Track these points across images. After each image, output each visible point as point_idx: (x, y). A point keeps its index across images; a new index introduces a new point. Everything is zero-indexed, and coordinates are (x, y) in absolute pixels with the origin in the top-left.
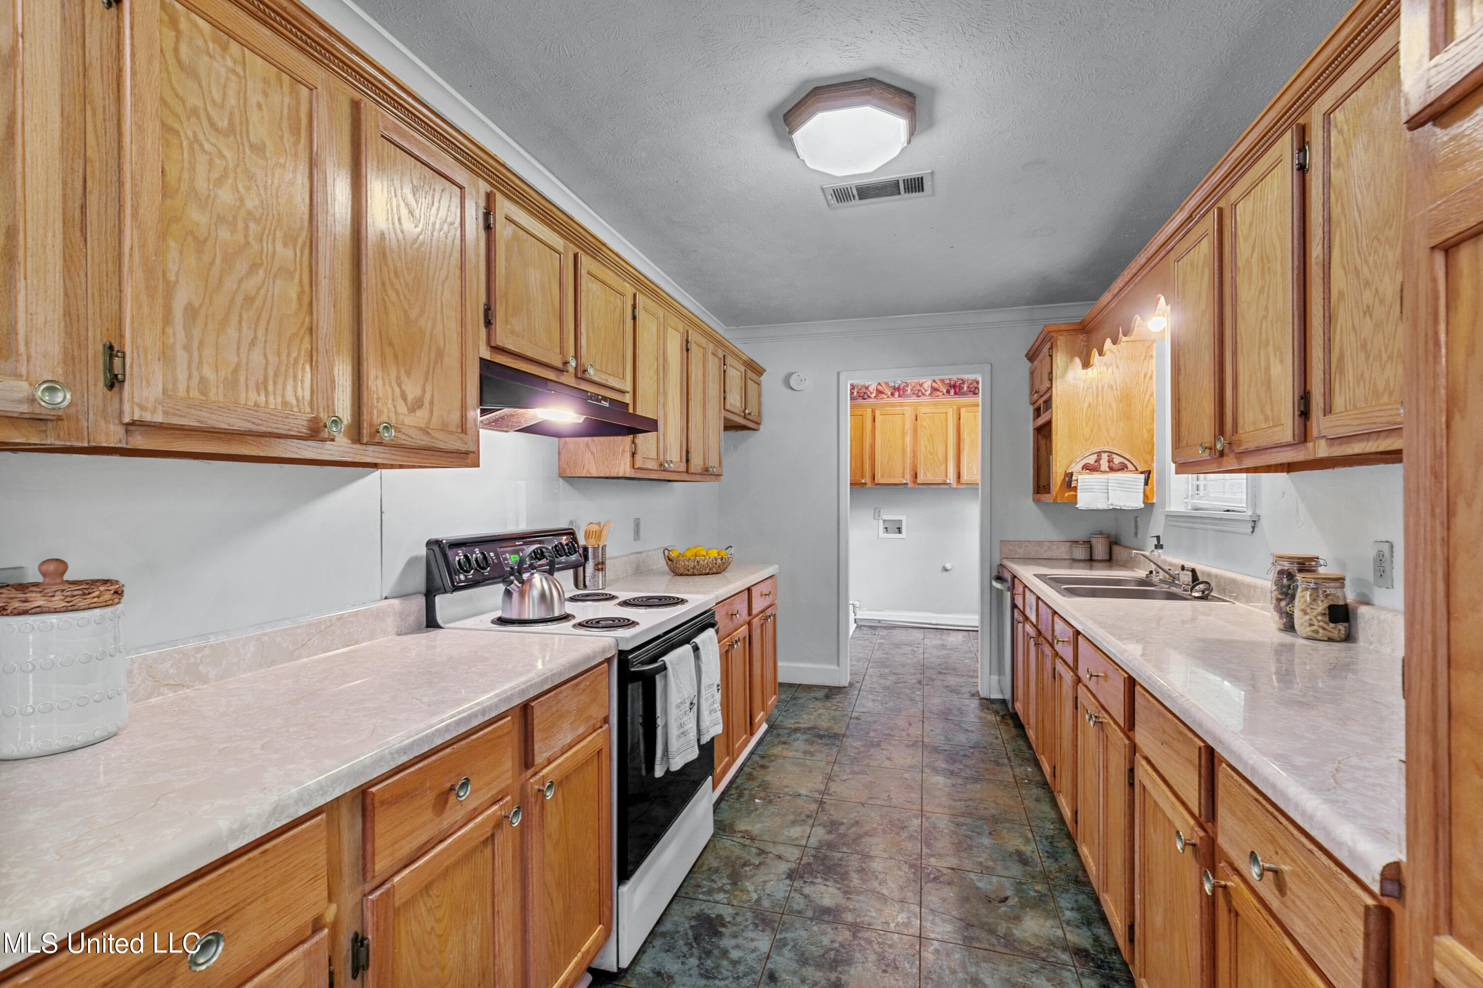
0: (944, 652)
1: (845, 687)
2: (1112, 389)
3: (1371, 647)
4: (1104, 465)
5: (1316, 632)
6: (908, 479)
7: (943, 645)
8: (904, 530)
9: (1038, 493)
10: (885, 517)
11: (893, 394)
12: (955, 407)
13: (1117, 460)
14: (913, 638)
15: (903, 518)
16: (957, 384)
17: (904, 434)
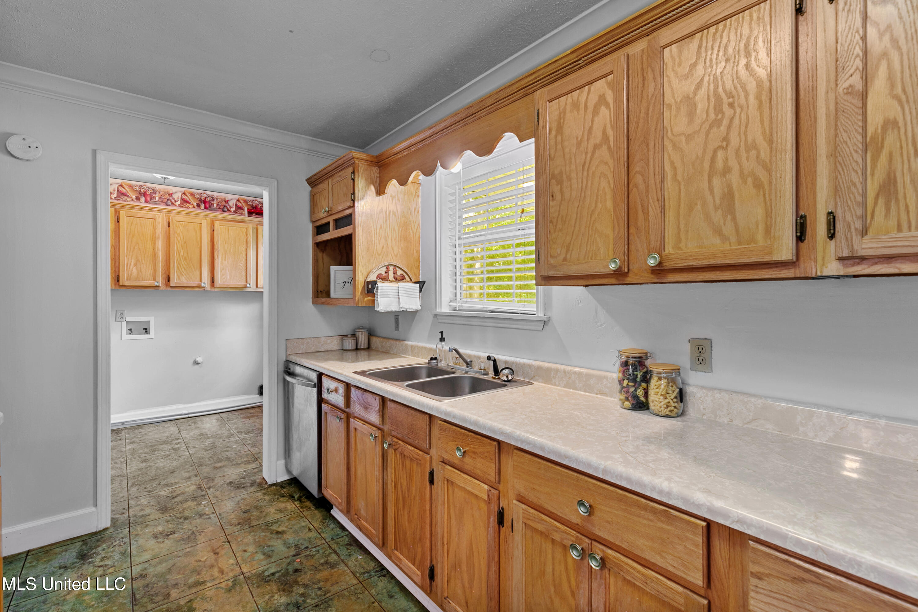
0: (208, 442)
1: (106, 529)
2: (395, 216)
3: (705, 417)
4: (391, 277)
5: (671, 411)
6: (159, 281)
7: (202, 435)
8: (152, 330)
9: (317, 297)
10: (129, 319)
11: (138, 199)
12: (209, 219)
13: (399, 272)
14: (167, 434)
15: (152, 320)
16: (208, 200)
17: (154, 239)
